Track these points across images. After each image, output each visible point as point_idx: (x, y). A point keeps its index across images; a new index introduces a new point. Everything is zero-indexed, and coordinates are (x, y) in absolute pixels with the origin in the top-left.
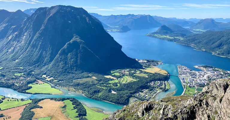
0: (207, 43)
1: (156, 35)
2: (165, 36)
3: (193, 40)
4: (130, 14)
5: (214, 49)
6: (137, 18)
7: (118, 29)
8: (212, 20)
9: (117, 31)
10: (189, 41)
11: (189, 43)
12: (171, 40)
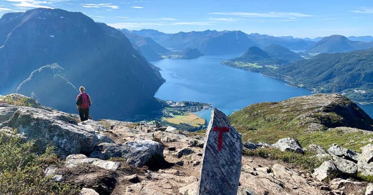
0: (309, 74)
1: (236, 63)
2: (250, 64)
3: (290, 69)
4: (209, 30)
5: (318, 84)
6: (217, 36)
7: (181, 54)
8: (343, 38)
9: (178, 58)
10: (282, 72)
11: (283, 74)
12: (257, 71)
